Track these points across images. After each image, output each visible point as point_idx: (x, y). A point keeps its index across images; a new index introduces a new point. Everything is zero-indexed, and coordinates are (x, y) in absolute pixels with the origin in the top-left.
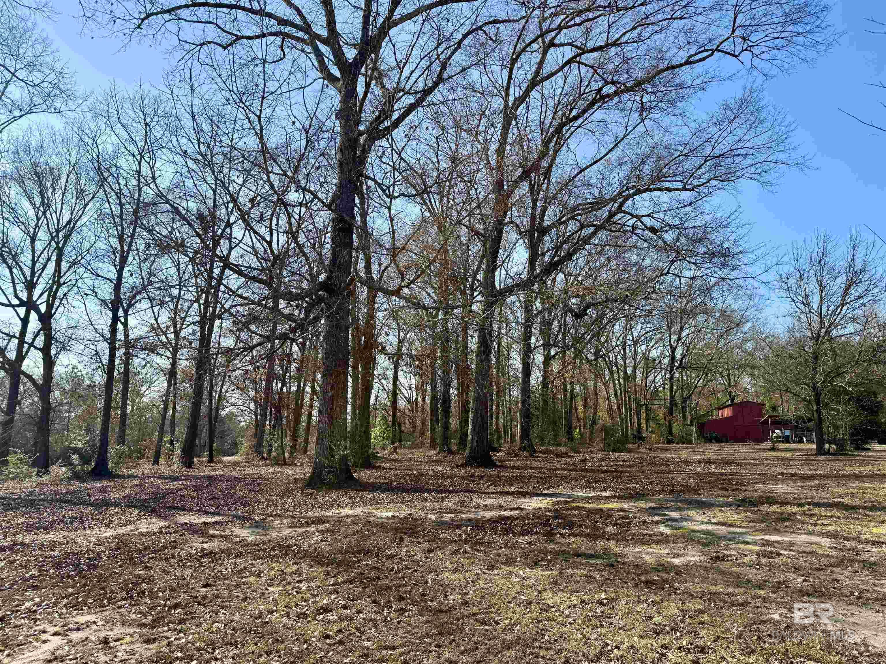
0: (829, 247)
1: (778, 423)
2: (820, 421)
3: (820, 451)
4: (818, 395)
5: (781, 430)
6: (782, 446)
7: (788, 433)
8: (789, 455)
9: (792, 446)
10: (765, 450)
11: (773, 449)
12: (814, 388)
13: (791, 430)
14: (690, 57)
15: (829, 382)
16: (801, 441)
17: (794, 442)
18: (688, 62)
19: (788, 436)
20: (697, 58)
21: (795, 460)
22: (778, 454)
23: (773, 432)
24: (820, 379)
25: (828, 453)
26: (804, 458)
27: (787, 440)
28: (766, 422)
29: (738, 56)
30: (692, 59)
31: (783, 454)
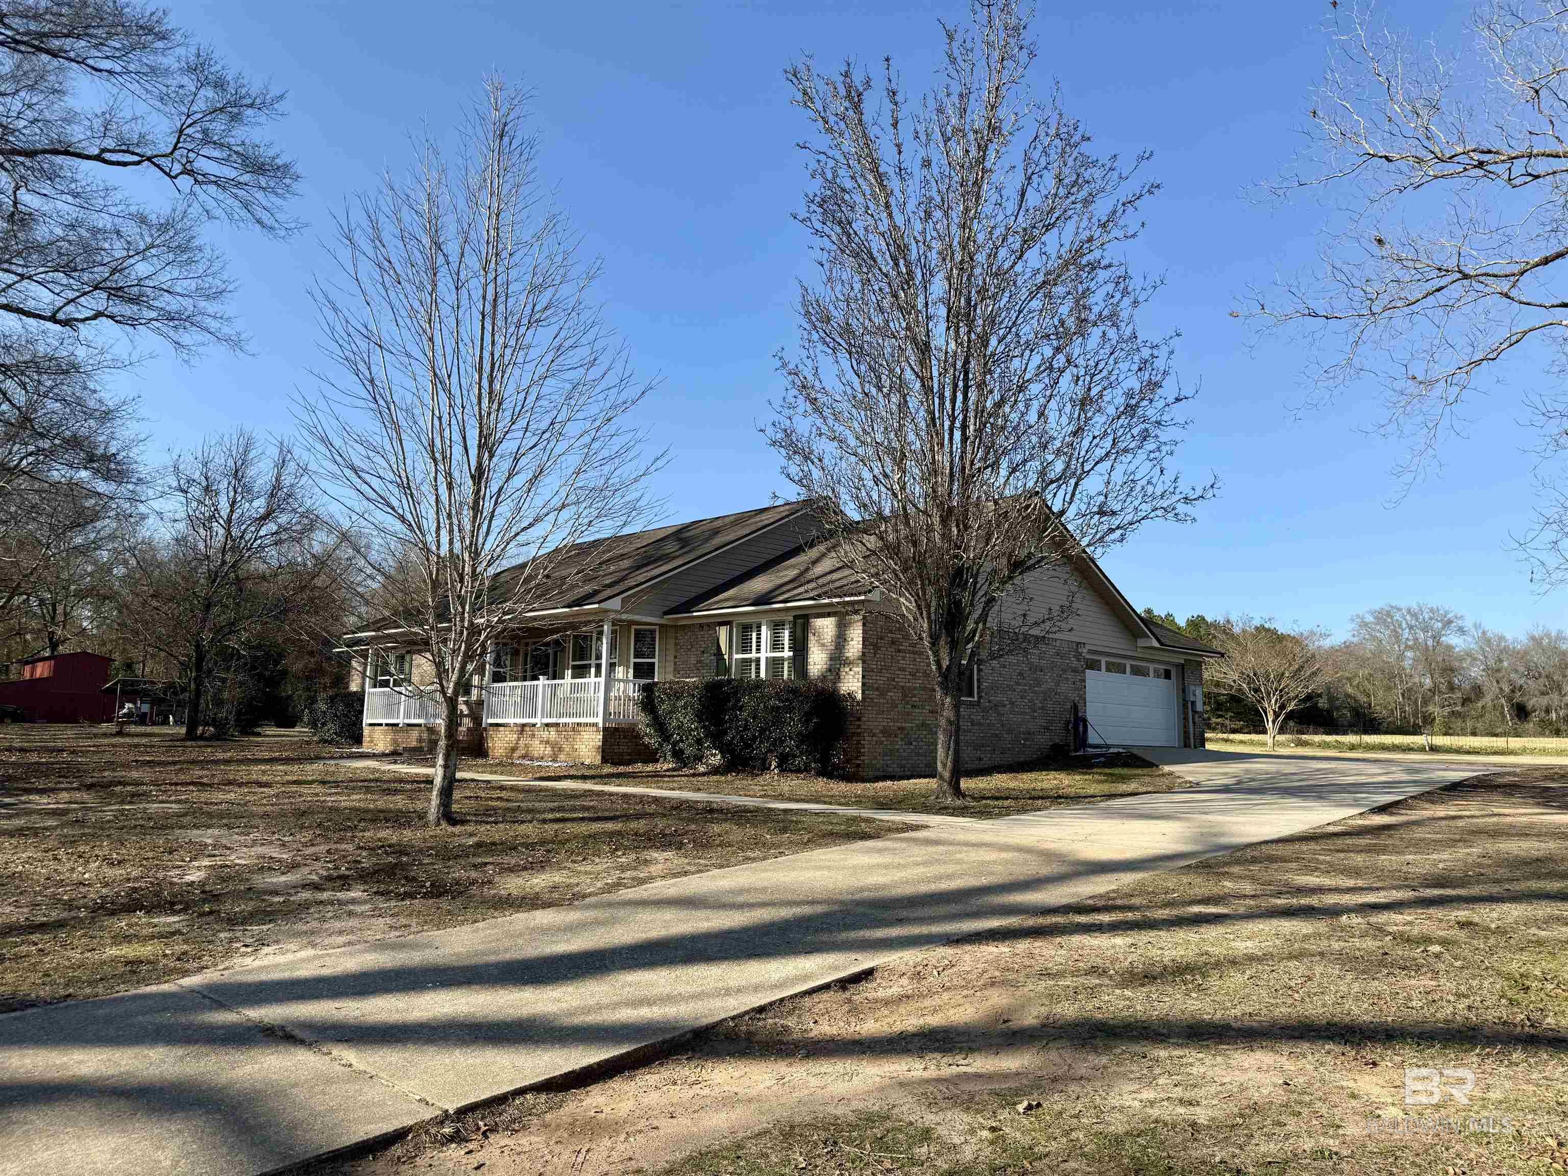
0: (251, 455)
1: (132, 692)
2: (198, 693)
3: (191, 735)
4: (200, 658)
5: (135, 703)
6: (133, 729)
7: (145, 708)
8: (144, 741)
9: (149, 729)
10: (105, 735)
11: (120, 734)
12: (198, 647)
13: (152, 704)
14: (104, 150)
15: (219, 641)
16: (165, 722)
17: (154, 724)
18: (98, 158)
19: (145, 714)
20: (114, 157)
21: (154, 746)
22: (128, 740)
23: (122, 707)
24: (207, 636)
25: (201, 738)
26: (167, 744)
27: (142, 719)
28: (113, 690)
29: (175, 177)
30: (107, 156)
31: (136, 740)
